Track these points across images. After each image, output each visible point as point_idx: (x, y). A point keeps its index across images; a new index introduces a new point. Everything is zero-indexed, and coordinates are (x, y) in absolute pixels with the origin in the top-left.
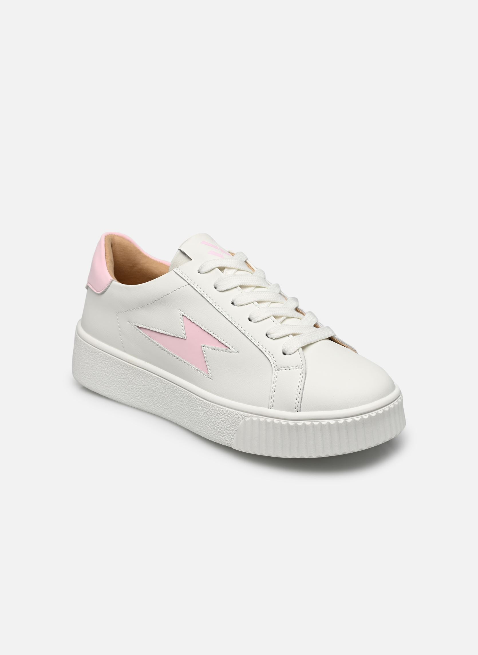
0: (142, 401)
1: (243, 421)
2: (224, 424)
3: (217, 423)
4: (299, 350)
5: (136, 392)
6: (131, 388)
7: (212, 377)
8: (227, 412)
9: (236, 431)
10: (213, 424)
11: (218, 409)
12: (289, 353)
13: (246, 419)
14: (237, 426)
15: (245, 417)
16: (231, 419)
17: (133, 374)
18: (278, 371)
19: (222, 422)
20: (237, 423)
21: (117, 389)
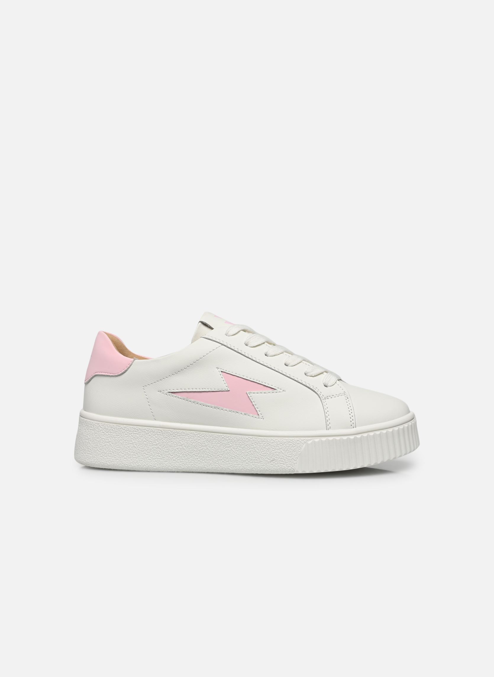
0: (179, 461)
1: (305, 444)
2: (285, 452)
3: (278, 453)
4: (337, 382)
5: (172, 454)
6: (166, 452)
7: (263, 417)
8: (288, 441)
9: (299, 455)
10: (272, 456)
11: (277, 441)
12: (330, 385)
13: (308, 443)
14: (300, 451)
15: (307, 440)
16: (293, 446)
17: (168, 437)
18: (325, 400)
19: (283, 451)
20: (299, 448)
21: (148, 457)
